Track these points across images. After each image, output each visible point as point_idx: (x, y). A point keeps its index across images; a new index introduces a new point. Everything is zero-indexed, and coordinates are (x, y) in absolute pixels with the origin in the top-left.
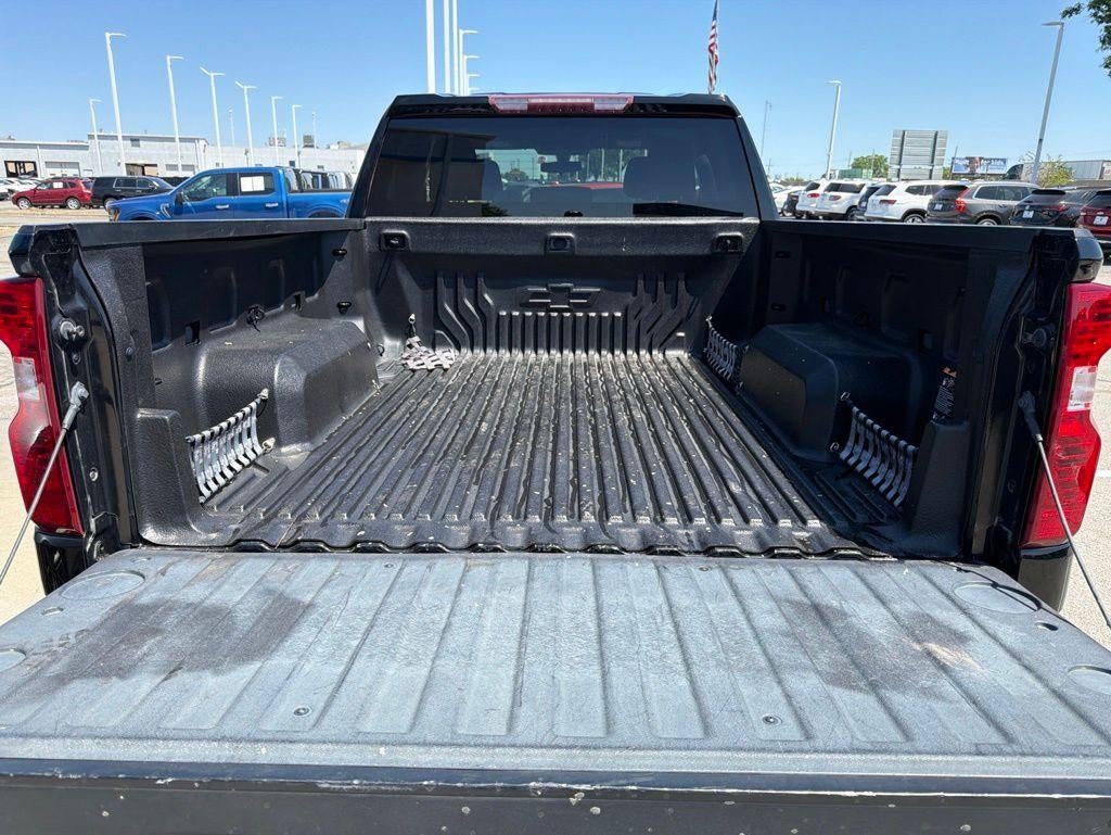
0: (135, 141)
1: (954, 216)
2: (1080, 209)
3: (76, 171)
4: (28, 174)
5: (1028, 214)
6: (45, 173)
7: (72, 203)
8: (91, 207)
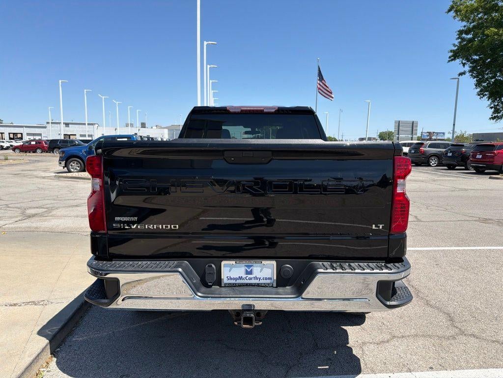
0: (67, 125)
1: (420, 155)
2: (470, 152)
3: (40, 137)
4: (19, 138)
5: (450, 154)
6: (26, 138)
7: (39, 151)
8: (47, 152)
